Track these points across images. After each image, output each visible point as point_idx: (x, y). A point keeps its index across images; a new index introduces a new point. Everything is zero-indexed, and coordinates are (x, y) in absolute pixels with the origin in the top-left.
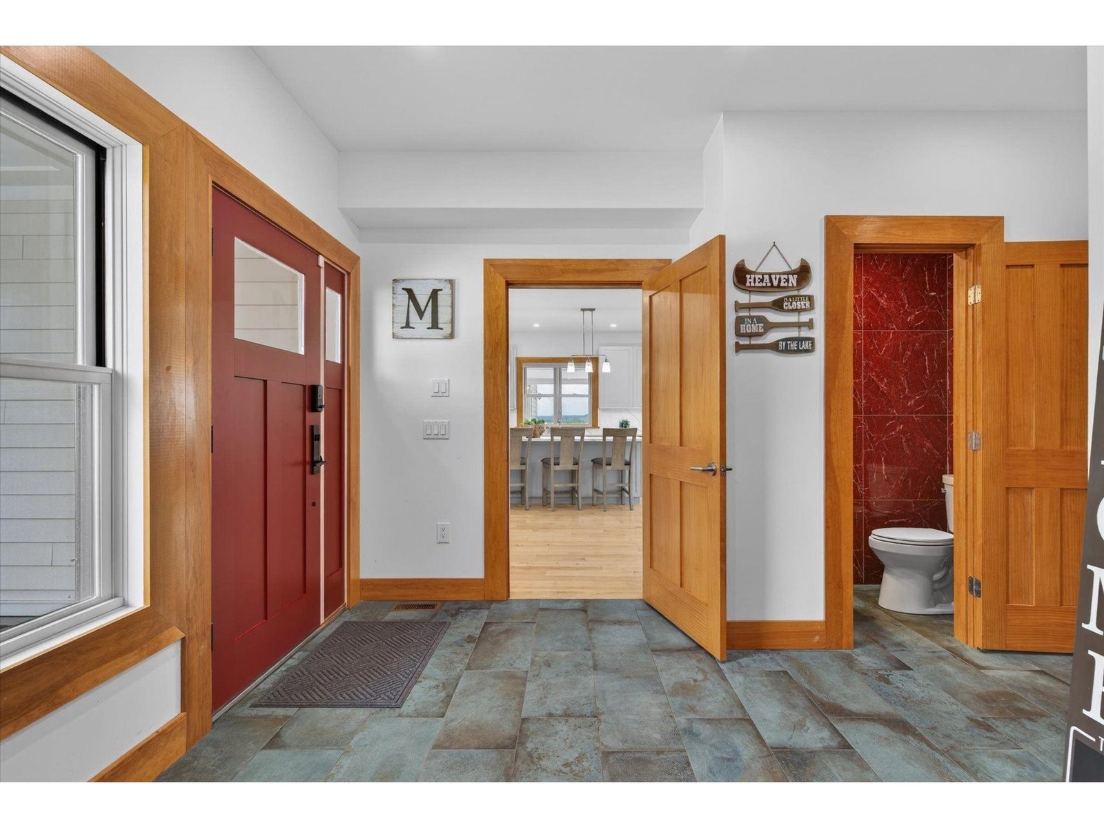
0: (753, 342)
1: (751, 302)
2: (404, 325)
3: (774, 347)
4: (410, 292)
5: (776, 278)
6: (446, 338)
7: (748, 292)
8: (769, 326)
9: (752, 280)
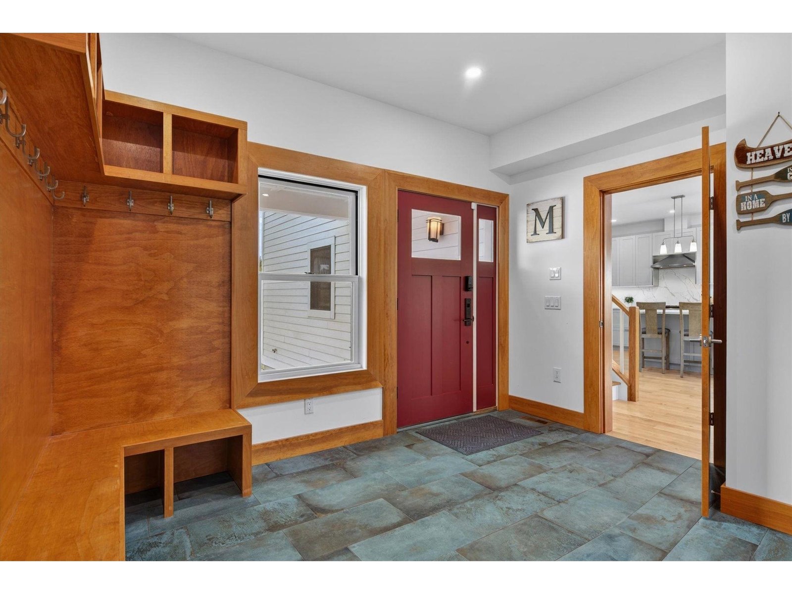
0: (755, 218)
1: (753, 178)
2: (533, 233)
3: (777, 220)
4: (536, 210)
5: (779, 150)
6: (558, 239)
7: (751, 169)
8: (772, 200)
9: (753, 157)
